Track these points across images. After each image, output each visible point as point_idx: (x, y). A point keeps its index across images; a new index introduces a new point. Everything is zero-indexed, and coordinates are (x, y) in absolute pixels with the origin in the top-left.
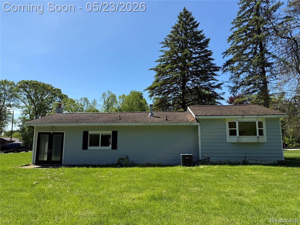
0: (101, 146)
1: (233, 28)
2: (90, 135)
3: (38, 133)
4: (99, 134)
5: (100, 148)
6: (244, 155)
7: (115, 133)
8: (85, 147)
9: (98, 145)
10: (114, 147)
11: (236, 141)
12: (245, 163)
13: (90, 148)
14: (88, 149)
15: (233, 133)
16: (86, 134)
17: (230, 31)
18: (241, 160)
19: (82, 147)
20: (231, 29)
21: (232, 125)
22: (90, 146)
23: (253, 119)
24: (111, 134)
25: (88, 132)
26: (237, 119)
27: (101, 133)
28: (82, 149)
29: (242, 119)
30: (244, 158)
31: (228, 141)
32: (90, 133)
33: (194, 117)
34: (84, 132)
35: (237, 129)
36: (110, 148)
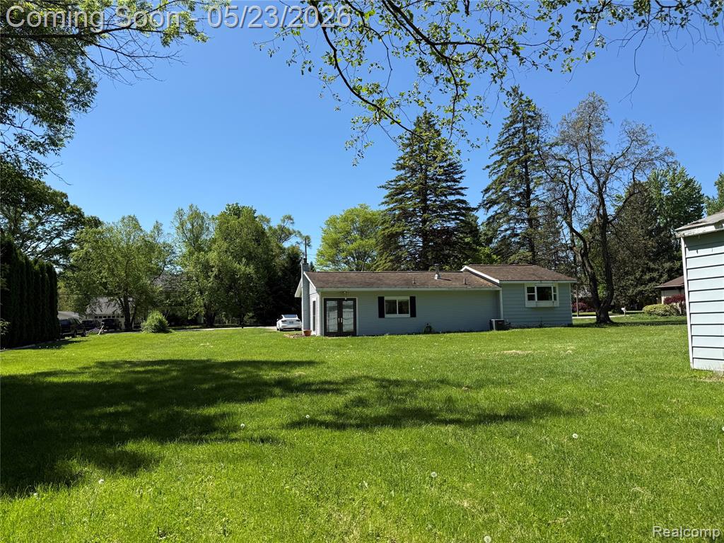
2: (386, 300)
3: (324, 299)
4: (396, 300)
5: (398, 315)
6: (539, 320)
7: (413, 299)
8: (381, 315)
9: (396, 313)
10: (413, 315)
11: (535, 306)
13: (387, 316)
14: (385, 317)
15: (531, 298)
16: (381, 300)
19: (378, 315)
21: (531, 290)
22: (388, 313)
23: (549, 284)
24: (409, 300)
26: (536, 285)
27: (398, 299)
28: (378, 317)
29: (540, 284)
31: (526, 306)
32: (386, 298)
33: (498, 281)
34: (379, 298)
35: (536, 294)
36: (409, 315)
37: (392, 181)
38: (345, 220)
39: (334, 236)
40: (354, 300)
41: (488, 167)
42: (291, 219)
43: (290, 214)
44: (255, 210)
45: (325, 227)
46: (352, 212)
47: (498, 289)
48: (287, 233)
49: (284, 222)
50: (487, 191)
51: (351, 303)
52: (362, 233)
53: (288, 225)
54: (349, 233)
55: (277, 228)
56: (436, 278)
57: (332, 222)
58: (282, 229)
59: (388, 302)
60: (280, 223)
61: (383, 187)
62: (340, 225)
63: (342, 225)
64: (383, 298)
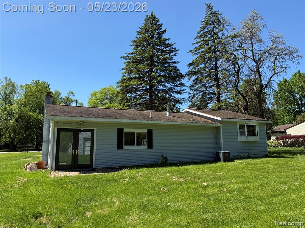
0: (137, 145)
1: (194, 43)
2: (125, 132)
3: (58, 128)
4: (135, 132)
5: (136, 147)
6: (248, 151)
7: (150, 132)
8: (120, 147)
9: (134, 144)
10: (150, 146)
11: (245, 140)
12: (249, 157)
13: (125, 147)
14: (124, 149)
15: (242, 133)
16: (120, 131)
17: (192, 45)
18: (246, 155)
19: (117, 147)
20: (193, 44)
21: (242, 127)
22: (126, 145)
23: (254, 123)
24: (146, 132)
25: (123, 129)
26: (246, 123)
27: (136, 131)
28: (117, 148)
29: (248, 123)
30: (248, 153)
31: (239, 140)
32: (125, 130)
33: (220, 119)
34: (118, 129)
35: (246, 130)
36: (146, 147)
37: (129, 54)
38: (102, 93)
39: (95, 101)
40: (92, 131)
41: (191, 51)
42: (73, 94)
43: (73, 91)
44: (49, 85)
45: (90, 97)
46: (105, 89)
47: (220, 125)
48: (71, 101)
49: (69, 95)
50: (190, 65)
51: (89, 134)
52: (111, 100)
53: (71, 97)
54: (103, 100)
55: (65, 98)
56: (168, 115)
57: (94, 94)
58: (68, 98)
59: (127, 134)
60: (67, 95)
61: (123, 58)
62: (99, 95)
63: (100, 95)
64: (122, 129)
